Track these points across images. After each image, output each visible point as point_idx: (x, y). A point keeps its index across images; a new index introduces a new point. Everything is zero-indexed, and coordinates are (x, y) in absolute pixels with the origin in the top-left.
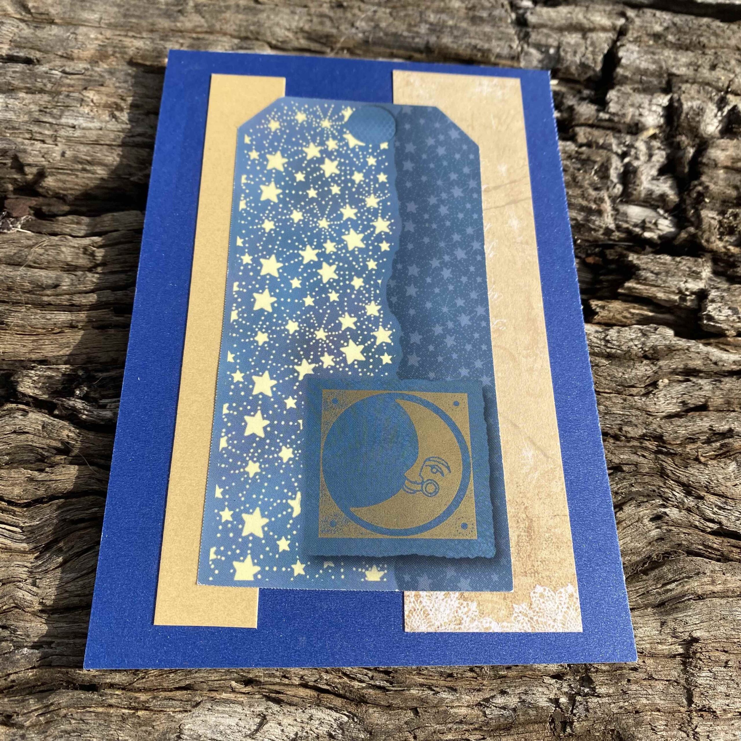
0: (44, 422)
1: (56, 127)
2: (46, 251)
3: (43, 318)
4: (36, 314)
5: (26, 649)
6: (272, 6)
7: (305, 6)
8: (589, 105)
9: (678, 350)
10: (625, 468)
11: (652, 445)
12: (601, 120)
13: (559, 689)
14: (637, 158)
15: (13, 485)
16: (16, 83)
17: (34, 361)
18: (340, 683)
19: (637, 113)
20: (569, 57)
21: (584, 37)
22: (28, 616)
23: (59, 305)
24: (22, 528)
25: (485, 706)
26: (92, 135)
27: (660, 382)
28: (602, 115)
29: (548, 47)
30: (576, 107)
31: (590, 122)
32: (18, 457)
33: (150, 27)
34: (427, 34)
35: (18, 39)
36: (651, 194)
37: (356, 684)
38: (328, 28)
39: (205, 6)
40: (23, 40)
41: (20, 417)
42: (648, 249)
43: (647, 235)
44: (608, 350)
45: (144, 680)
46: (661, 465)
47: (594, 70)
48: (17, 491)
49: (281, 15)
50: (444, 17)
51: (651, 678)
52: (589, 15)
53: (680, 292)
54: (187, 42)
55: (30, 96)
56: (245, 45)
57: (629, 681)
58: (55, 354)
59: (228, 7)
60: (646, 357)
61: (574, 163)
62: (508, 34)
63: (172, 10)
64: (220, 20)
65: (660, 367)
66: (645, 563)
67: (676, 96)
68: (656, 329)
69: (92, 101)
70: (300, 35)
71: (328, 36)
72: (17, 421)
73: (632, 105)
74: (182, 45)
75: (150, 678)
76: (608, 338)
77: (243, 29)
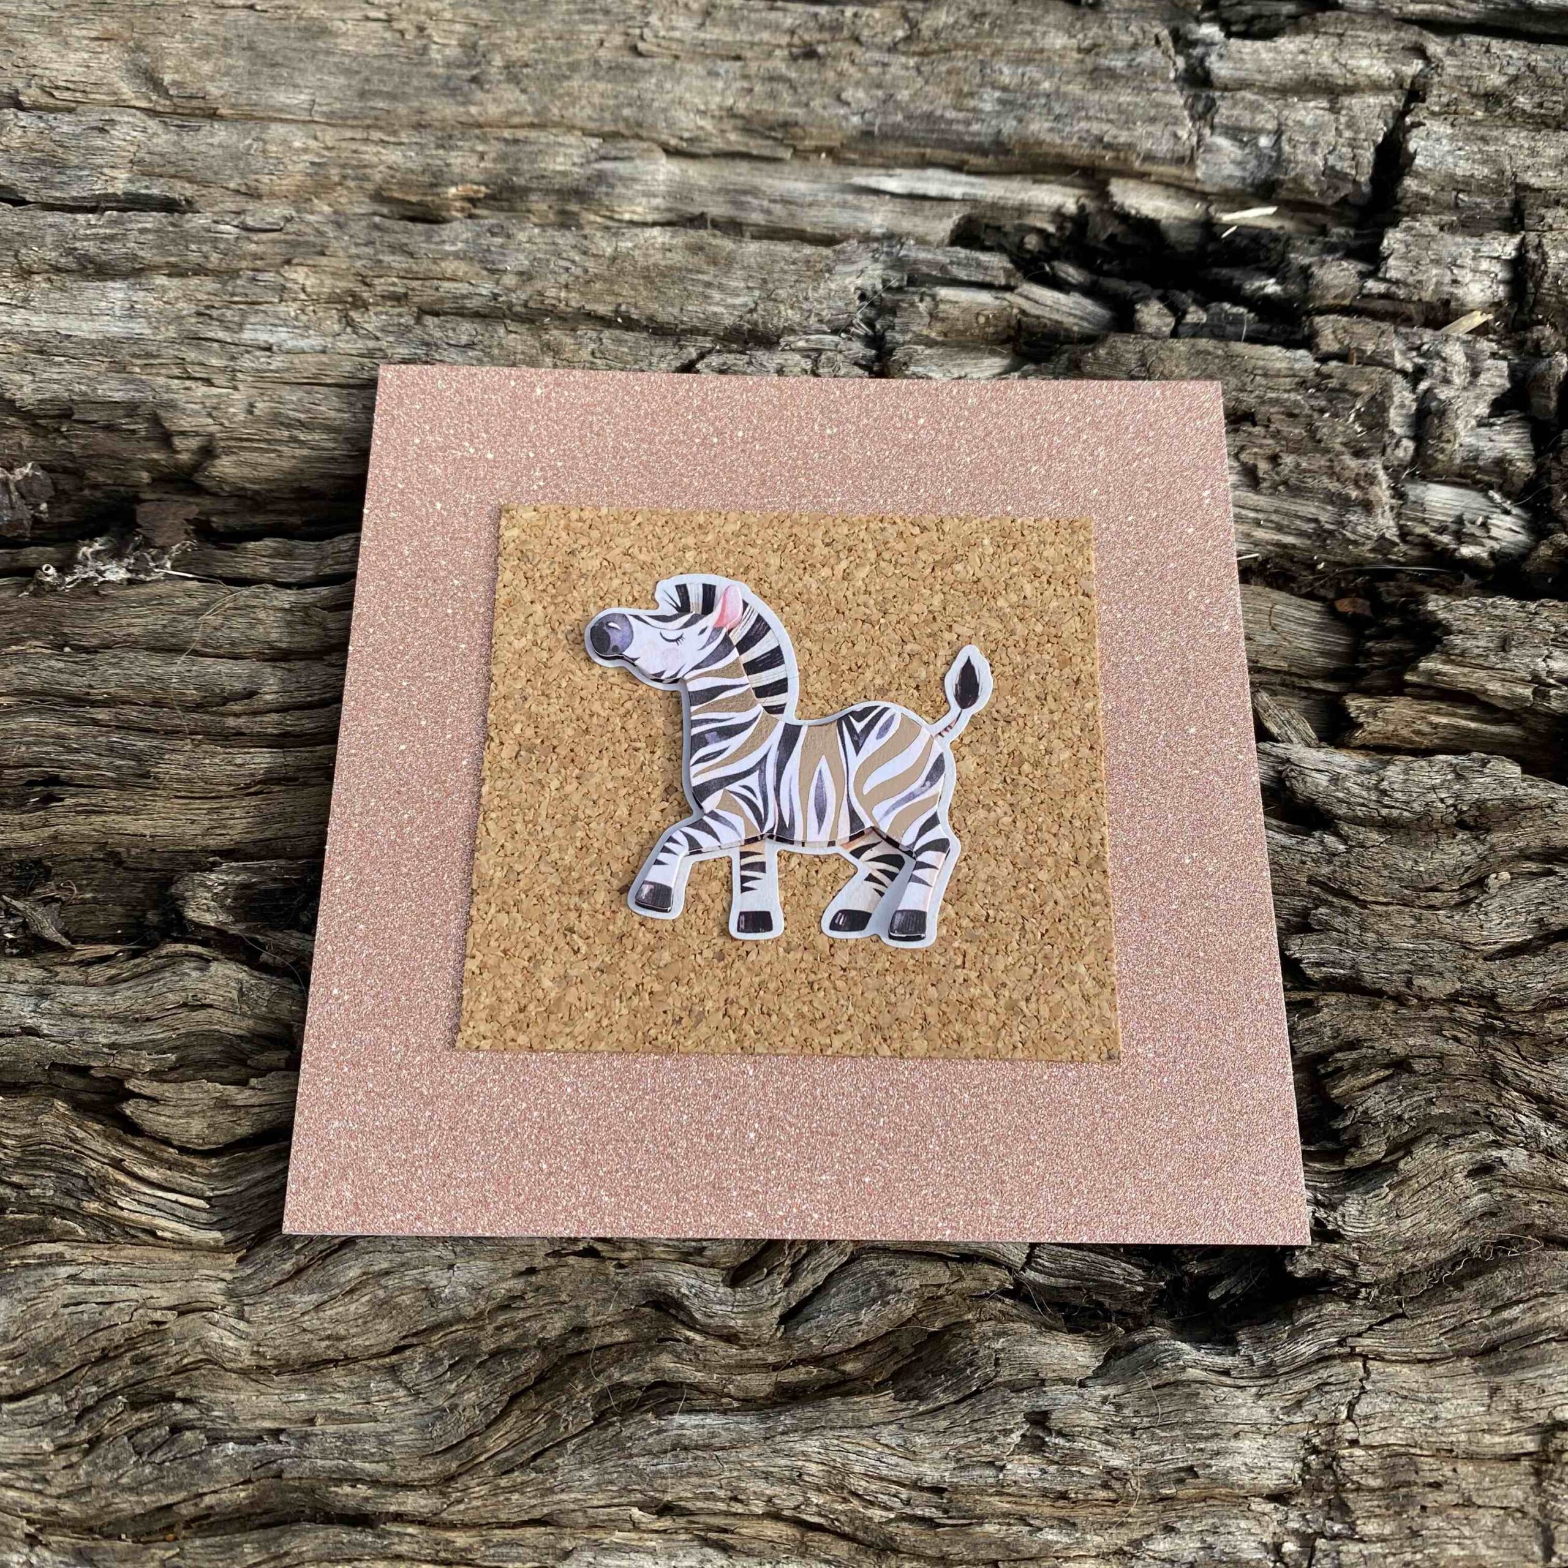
0: (239, 981)
1: (234, 349)
2: (226, 619)
3: (230, 763)
4: (214, 754)
5: (231, 1445)
6: (667, 61)
7: (738, 58)
8: (1345, 264)
9: (1530, 808)
10: (1418, 1066)
11: (1471, 1015)
12: (1369, 296)
13: (1280, 1523)
14: (1446, 381)
15: (189, 1114)
16: (148, 255)
17: (214, 853)
18: (844, 1512)
19: (1448, 279)
20: (1301, 155)
21: (1334, 110)
22: (233, 1379)
23: (259, 735)
24: (208, 1200)
25: (1133, 1556)
26: (308, 365)
27: (1492, 880)
28: (1372, 285)
29: (1256, 132)
30: (1314, 269)
31: (1347, 302)
32: (194, 1054)
33: (415, 118)
34: (998, 114)
35: (148, 158)
36: (1476, 459)
37: (877, 1514)
38: (786, 108)
39: (527, 66)
40: (157, 159)
41: (195, 974)
42: (1469, 581)
43: (1466, 551)
44: (1385, 812)
45: (462, 1507)
46: (1491, 1057)
47: (1355, 182)
48: (197, 1126)
49: (686, 80)
50: (1033, 72)
51: (1468, 1503)
52: (1344, 57)
53: (1536, 678)
54: (493, 149)
55: (176, 282)
56: (613, 153)
57: (1424, 1508)
58: (257, 836)
59: (574, 67)
60: (1462, 825)
61: (1312, 396)
62: (1171, 107)
63: (458, 78)
64: (560, 97)
65: (1492, 848)
66: (1458, 1263)
67: (1532, 237)
68: (1484, 763)
69: (304, 290)
70: (728, 125)
71: (785, 125)
72: (187, 982)
73: (1437, 262)
74: (482, 156)
75: (475, 1503)
76: (1385, 785)
77: (607, 115)
